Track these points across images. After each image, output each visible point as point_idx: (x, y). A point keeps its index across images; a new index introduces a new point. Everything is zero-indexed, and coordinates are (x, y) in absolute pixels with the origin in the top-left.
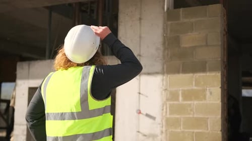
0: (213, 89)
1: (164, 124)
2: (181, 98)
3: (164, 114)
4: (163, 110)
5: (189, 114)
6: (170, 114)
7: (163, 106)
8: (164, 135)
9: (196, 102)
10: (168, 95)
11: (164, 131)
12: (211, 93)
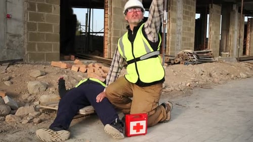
0: (56, 5)
1: (26, 27)
2: (37, 9)
3: (26, 20)
4: (25, 16)
5: (42, 21)
6: (30, 20)
7: (25, 14)
8: (26, 35)
9: (46, 13)
10: (29, 6)
11: (26, 32)
12: (55, 8)
